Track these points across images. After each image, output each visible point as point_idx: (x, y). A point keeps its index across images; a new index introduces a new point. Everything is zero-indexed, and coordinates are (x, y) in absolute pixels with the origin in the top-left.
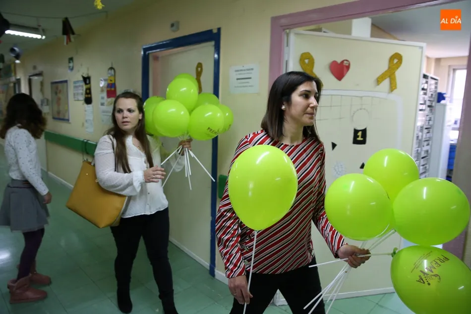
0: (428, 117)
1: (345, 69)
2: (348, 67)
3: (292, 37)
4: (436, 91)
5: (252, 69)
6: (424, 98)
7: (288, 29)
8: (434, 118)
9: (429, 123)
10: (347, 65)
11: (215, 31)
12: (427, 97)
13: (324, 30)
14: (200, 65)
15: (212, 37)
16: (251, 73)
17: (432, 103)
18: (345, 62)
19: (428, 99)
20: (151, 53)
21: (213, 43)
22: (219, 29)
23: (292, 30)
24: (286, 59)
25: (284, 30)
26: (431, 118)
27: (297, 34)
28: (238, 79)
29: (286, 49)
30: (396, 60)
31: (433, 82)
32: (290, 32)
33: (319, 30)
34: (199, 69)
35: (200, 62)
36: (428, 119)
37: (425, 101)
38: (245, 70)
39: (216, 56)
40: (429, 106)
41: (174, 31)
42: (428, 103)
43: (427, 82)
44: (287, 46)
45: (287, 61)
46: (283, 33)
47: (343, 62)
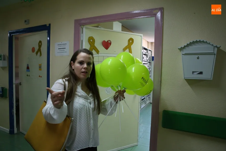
0: (149, 67)
1: (109, 44)
2: (110, 44)
3: (84, 29)
4: (151, 56)
5: (66, 44)
6: (146, 59)
7: (82, 25)
8: (151, 67)
9: (149, 69)
10: (110, 43)
11: (48, 25)
12: (147, 58)
13: (99, 27)
14: (40, 42)
15: (47, 28)
16: (65, 46)
17: (150, 61)
18: (109, 41)
19: (148, 59)
20: (14, 35)
21: (47, 31)
22: (50, 25)
23: (84, 26)
24: (82, 39)
25: (80, 26)
26: (150, 67)
27: (86, 28)
28: (59, 49)
29: (81, 35)
30: (131, 41)
31: (150, 52)
32: (83, 27)
33: (97, 27)
34: (40, 44)
35: (41, 40)
36: (149, 68)
37: (147, 60)
38: (62, 44)
39: (48, 38)
40: (149, 62)
41: (26, 24)
42: (148, 61)
43: (147, 52)
44: (82, 33)
45: (82, 40)
46: (80, 27)
47: (108, 41)
